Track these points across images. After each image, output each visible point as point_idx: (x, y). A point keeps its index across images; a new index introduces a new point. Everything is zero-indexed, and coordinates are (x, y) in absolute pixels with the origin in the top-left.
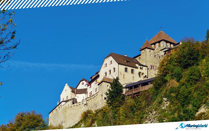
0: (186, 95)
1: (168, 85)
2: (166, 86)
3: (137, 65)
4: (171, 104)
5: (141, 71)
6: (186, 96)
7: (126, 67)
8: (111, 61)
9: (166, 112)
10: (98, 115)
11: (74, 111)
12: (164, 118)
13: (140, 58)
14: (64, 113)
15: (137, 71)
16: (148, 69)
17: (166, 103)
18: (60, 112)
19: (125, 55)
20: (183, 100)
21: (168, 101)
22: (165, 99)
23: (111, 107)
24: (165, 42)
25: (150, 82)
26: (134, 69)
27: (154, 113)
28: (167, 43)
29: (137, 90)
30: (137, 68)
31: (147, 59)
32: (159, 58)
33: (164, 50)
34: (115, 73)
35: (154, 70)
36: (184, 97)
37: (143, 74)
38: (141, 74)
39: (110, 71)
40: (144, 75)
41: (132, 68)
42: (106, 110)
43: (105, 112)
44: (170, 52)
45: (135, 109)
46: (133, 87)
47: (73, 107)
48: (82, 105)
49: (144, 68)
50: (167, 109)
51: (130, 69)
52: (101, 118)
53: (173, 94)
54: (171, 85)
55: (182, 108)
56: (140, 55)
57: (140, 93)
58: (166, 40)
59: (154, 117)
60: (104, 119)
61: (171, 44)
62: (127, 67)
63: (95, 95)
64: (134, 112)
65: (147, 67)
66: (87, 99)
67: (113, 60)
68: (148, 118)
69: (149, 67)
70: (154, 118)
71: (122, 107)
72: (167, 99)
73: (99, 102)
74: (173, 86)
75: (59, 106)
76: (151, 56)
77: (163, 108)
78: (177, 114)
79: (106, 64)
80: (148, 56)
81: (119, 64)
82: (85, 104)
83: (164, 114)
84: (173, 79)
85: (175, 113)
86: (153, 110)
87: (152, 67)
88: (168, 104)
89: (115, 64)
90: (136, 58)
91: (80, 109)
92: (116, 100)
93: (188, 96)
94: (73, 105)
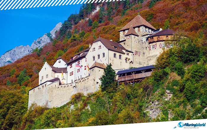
0: (193, 90)
1: (169, 78)
2: (167, 79)
3: (124, 51)
4: (174, 97)
5: (127, 56)
6: (193, 92)
7: (114, 52)
8: (100, 46)
9: (170, 104)
10: (91, 98)
11: (62, 92)
12: (169, 110)
13: (124, 43)
14: (50, 93)
15: (124, 57)
16: (133, 55)
17: (169, 95)
18: (44, 91)
19: (111, 40)
20: (189, 95)
21: (171, 93)
22: (168, 91)
23: (105, 92)
24: (145, 28)
25: (143, 71)
26: (121, 54)
27: (157, 103)
28: (146, 28)
29: (130, 77)
30: (124, 54)
31: (132, 45)
32: (142, 44)
33: (147, 36)
34: (105, 58)
35: (138, 56)
36: (191, 92)
37: (129, 59)
38: (127, 60)
39: (99, 56)
40: (130, 61)
41: (120, 54)
42: (99, 95)
43: (99, 97)
44: (153, 39)
45: (132, 97)
46: (126, 74)
47: (60, 88)
48: (71, 87)
49: (130, 54)
50: (170, 101)
51: (118, 54)
52: (95, 102)
53: (175, 86)
54: (173, 78)
55: (187, 102)
56: (125, 40)
57: (133, 80)
58: (145, 25)
59: (156, 107)
60: (98, 103)
61: (149, 29)
62: (116, 53)
63: (85, 79)
64: (131, 100)
65: (133, 53)
66: (76, 82)
67: (102, 45)
68: (149, 107)
69: (134, 53)
70: (157, 109)
71: (118, 93)
72: (170, 91)
73: (91, 86)
74: (174, 79)
75: (42, 85)
76: (136, 42)
77: (166, 99)
78: (182, 107)
79: (94, 48)
80: (133, 42)
81: (109, 50)
82: (74, 86)
83: (168, 105)
84: (173, 72)
85: (180, 106)
86: (156, 100)
87: (136, 53)
88: (171, 96)
89: (104, 50)
90: (120, 43)
91: (68, 91)
92: (111, 86)
93: (194, 92)
94: (60, 86)
